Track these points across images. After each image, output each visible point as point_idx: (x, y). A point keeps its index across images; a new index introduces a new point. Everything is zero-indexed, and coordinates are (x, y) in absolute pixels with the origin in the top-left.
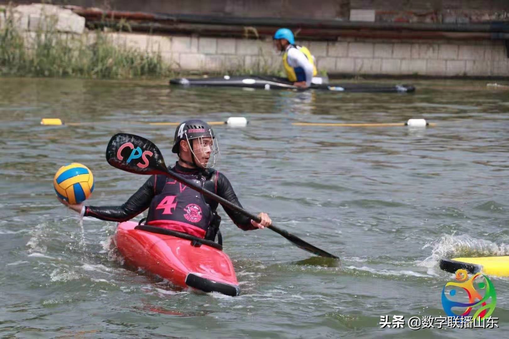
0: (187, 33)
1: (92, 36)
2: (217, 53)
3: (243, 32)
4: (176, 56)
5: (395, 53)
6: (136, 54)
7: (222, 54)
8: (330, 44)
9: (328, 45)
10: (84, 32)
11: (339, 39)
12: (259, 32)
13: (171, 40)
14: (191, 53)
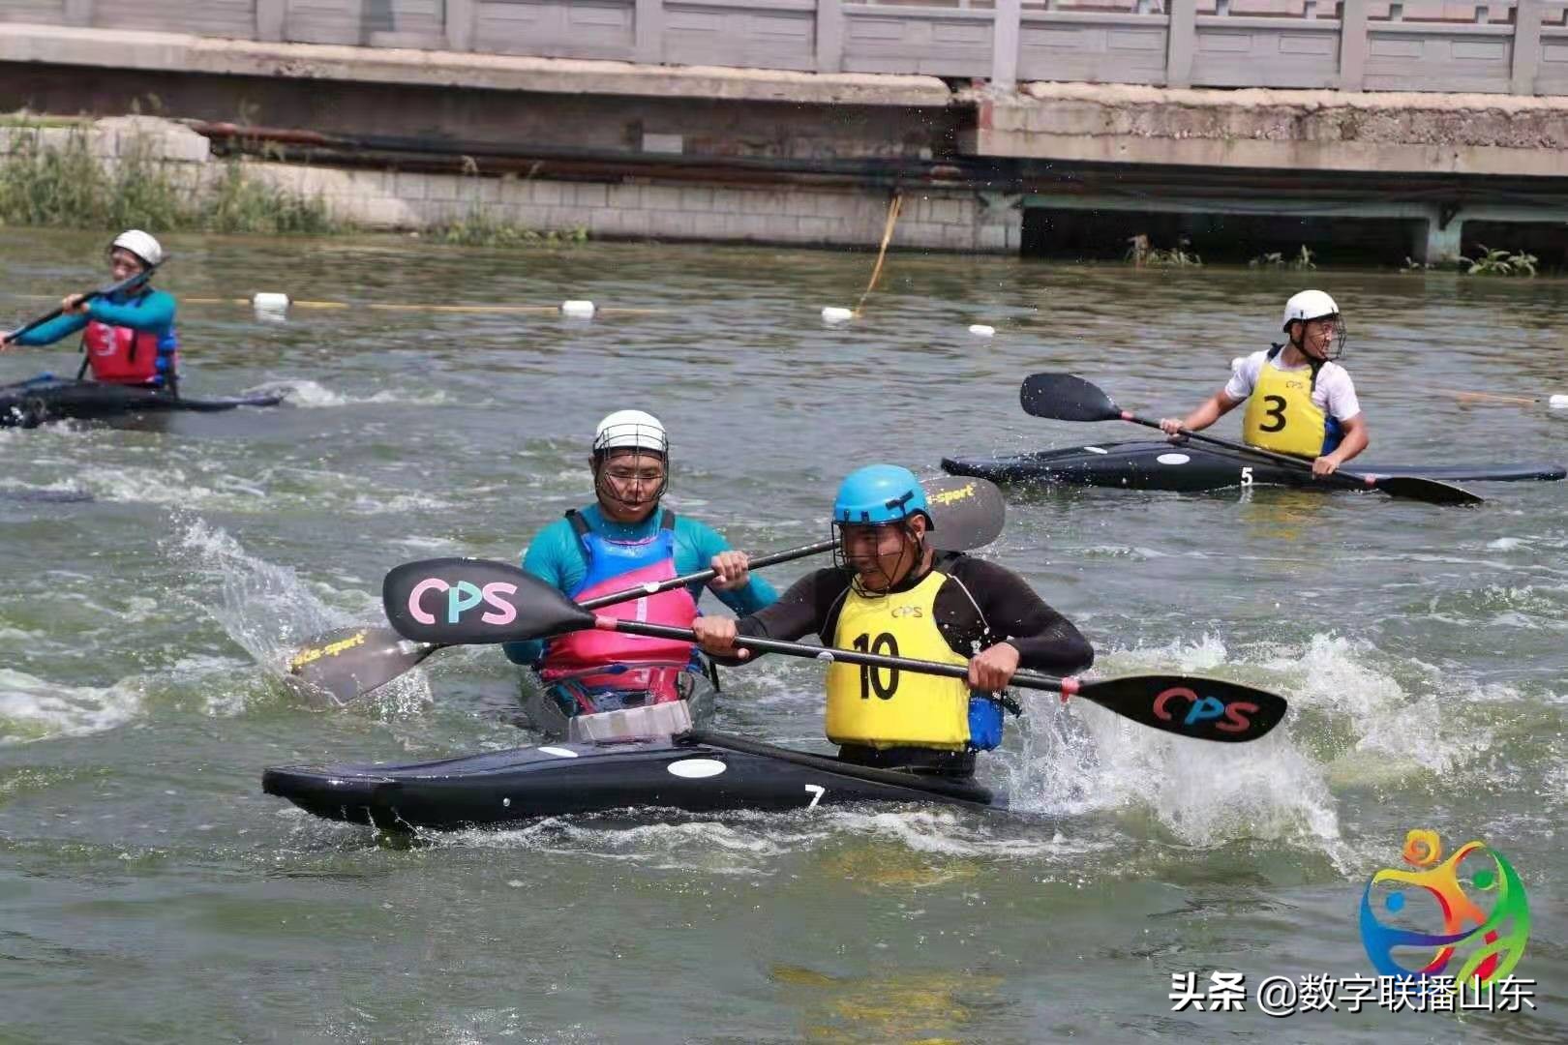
0: (378, 166)
1: (221, 166)
2: (426, 199)
3: (461, 164)
4: (358, 201)
5: (716, 204)
6: (283, 197)
7: (435, 200)
8: (612, 187)
9: (608, 190)
10: (209, 161)
11: (625, 179)
12: (479, 165)
13: (351, 177)
14: (382, 197)
